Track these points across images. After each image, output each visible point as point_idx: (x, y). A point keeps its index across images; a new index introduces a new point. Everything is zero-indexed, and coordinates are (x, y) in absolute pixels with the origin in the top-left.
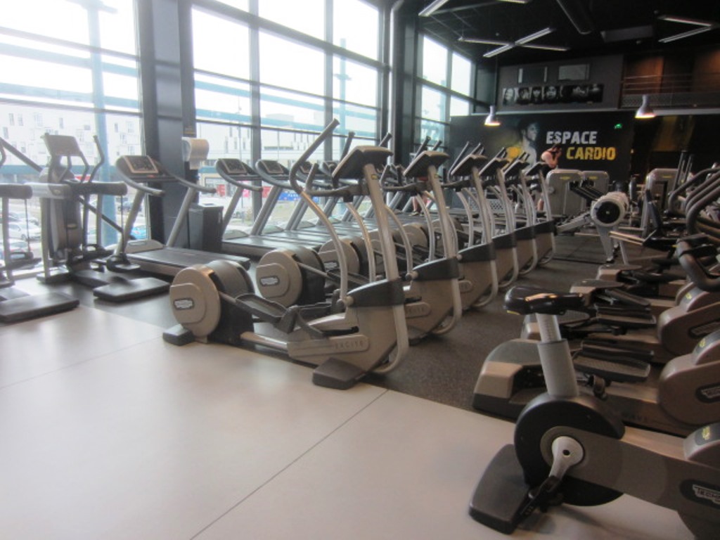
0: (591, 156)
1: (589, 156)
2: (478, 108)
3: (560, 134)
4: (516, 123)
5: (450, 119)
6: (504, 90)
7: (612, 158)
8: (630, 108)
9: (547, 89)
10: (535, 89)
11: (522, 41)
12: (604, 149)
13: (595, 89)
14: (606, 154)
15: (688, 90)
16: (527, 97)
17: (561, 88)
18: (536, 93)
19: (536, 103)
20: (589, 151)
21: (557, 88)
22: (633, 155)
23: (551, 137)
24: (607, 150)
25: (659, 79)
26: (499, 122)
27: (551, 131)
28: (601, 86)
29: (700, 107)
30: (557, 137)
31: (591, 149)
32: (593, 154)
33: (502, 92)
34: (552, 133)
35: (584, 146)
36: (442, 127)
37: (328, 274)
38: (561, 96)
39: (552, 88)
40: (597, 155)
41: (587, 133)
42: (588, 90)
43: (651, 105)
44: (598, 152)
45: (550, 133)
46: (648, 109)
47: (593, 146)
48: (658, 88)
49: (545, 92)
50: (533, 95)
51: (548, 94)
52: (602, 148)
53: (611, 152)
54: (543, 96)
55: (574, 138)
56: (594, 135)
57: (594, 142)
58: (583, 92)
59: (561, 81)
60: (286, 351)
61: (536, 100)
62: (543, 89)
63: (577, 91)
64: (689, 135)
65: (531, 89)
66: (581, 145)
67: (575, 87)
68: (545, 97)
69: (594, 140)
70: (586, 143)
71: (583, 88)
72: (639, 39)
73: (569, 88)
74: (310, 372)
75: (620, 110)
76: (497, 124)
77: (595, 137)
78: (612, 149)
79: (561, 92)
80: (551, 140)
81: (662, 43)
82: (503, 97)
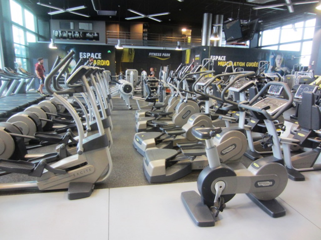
0: (100, 64)
1: (99, 64)
2: (40, 39)
3: (85, 54)
4: (64, 48)
5: (28, 44)
6: (54, 31)
7: (108, 65)
8: (111, 44)
9: (74, 33)
10: (69, 32)
11: (70, 10)
12: (105, 61)
13: (96, 35)
14: (106, 63)
15: (129, 38)
16: (66, 36)
17: (81, 33)
18: (70, 34)
19: (70, 39)
20: (99, 62)
21: (79, 33)
22: (116, 63)
23: (82, 55)
24: (106, 61)
25: (119, 33)
26: (57, 47)
27: (81, 52)
28: (98, 34)
29: (134, 45)
30: (84, 55)
31: (100, 61)
32: (101, 63)
33: (53, 32)
34: (82, 53)
35: (97, 60)
36: (24, 47)
37: (35, 137)
38: (81, 36)
39: (77, 32)
40: (102, 63)
41: (97, 54)
42: (93, 34)
43: (122, 43)
44: (102, 62)
45: (81, 53)
46: (121, 45)
47: (100, 60)
48: (119, 37)
49: (74, 34)
50: (68, 35)
51: (75, 35)
52: (104, 60)
53: (108, 62)
54: (73, 36)
55: (92, 55)
56: (100, 55)
57: (101, 58)
58: (91, 36)
59: (81, 29)
60: (37, 187)
61: (70, 37)
62: (73, 32)
63: (88, 35)
64: (133, 56)
65: (67, 32)
66: (95, 59)
67: (87, 33)
68: (74, 36)
69: (100, 57)
70: (97, 58)
71: (91, 33)
72: (111, 16)
73: (84, 33)
74: (66, 194)
75: (107, 45)
76: (56, 48)
77: (100, 56)
78: (108, 61)
79: (81, 35)
80: (82, 56)
81: (126, 20)
82: (54, 35)
